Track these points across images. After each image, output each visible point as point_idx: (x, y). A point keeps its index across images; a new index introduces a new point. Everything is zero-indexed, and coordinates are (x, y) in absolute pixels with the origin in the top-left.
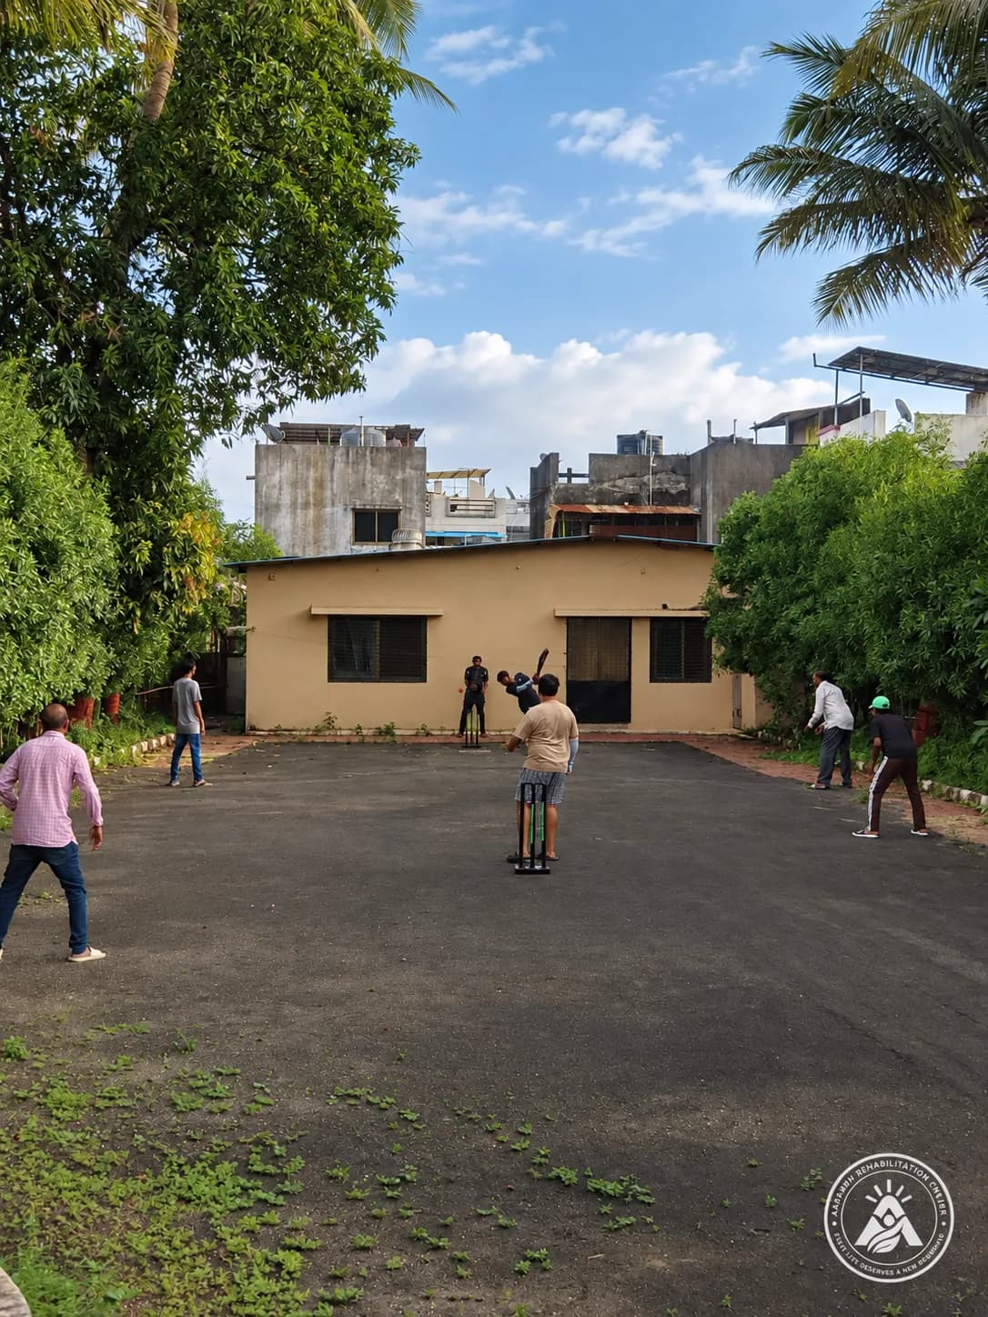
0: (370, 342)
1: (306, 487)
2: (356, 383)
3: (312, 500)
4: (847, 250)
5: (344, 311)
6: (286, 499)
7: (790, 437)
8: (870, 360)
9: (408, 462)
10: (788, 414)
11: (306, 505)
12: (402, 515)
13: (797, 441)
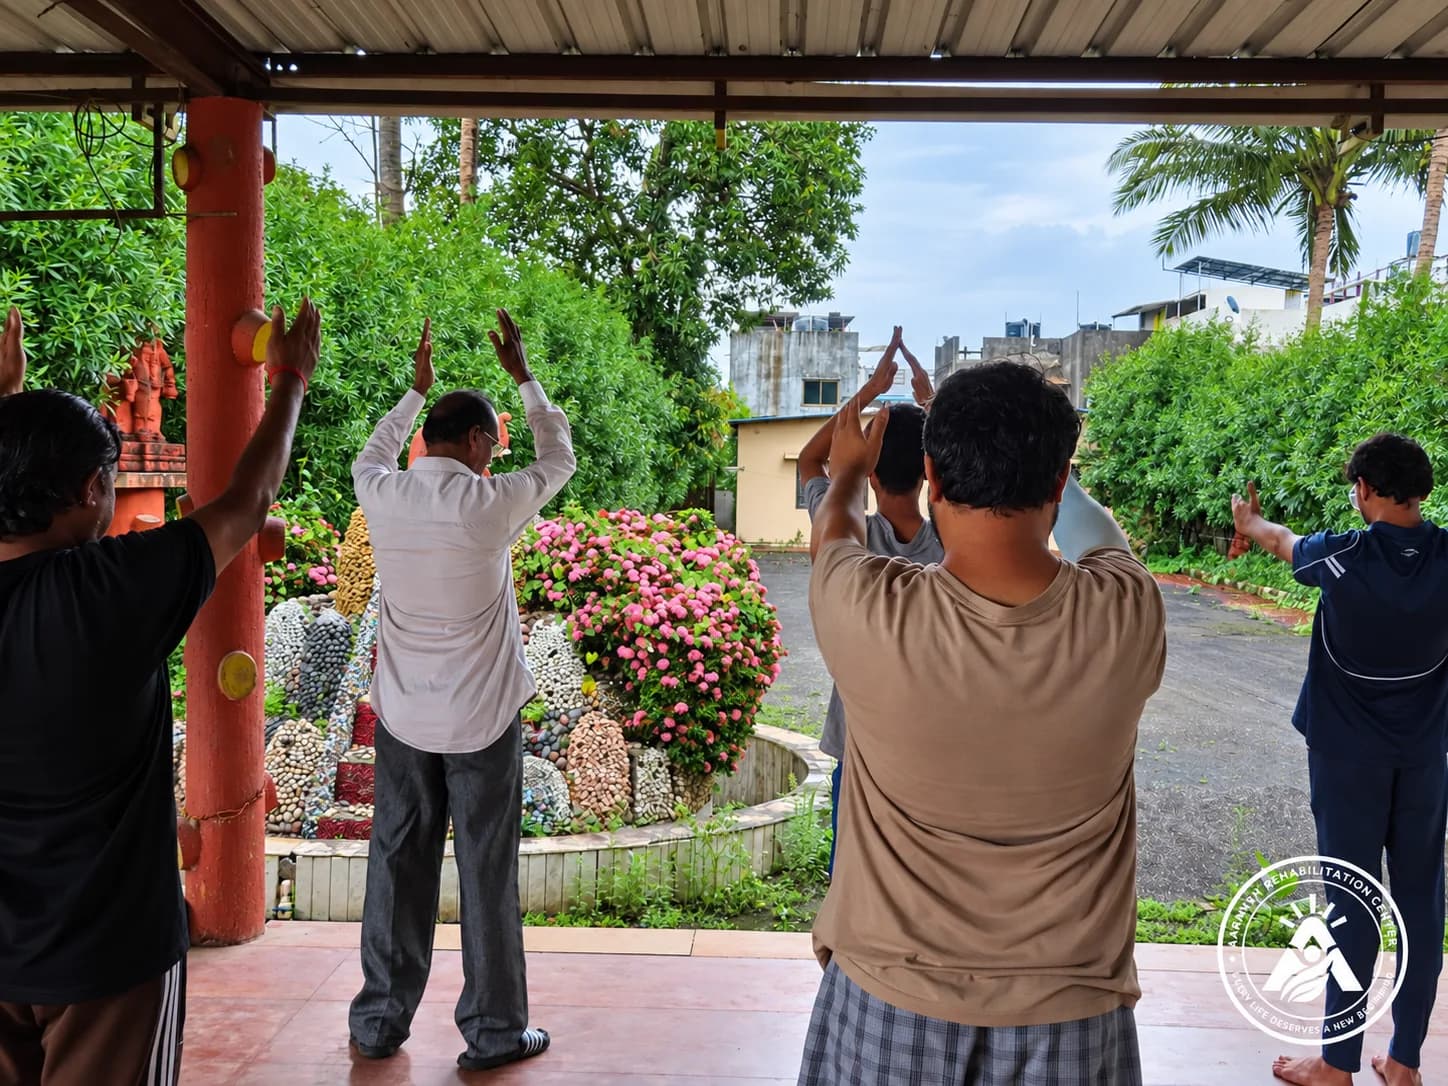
0: (838, 266)
1: (769, 363)
2: (826, 294)
3: (772, 371)
4: (1183, 196)
5: (824, 244)
6: (753, 372)
7: (1142, 323)
8: (1208, 266)
9: (846, 344)
10: (1139, 308)
11: (768, 376)
12: (840, 384)
13: (1147, 328)
